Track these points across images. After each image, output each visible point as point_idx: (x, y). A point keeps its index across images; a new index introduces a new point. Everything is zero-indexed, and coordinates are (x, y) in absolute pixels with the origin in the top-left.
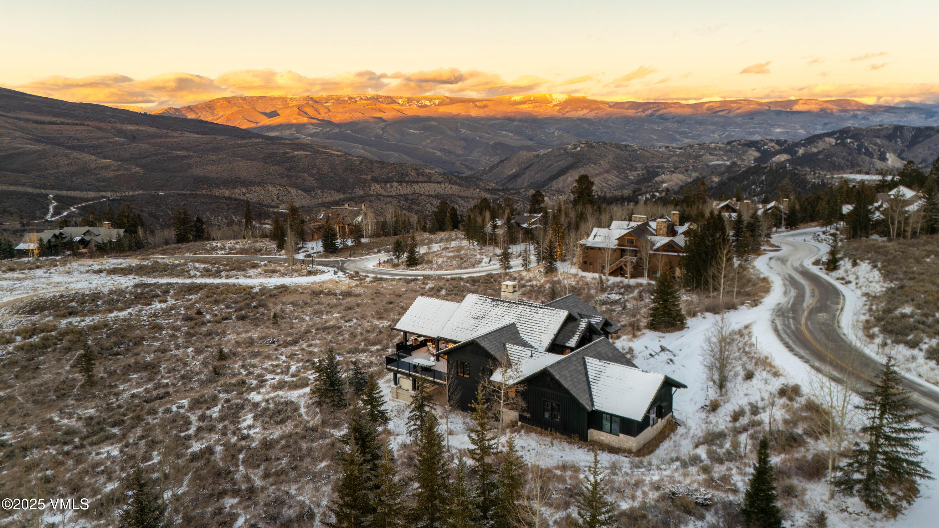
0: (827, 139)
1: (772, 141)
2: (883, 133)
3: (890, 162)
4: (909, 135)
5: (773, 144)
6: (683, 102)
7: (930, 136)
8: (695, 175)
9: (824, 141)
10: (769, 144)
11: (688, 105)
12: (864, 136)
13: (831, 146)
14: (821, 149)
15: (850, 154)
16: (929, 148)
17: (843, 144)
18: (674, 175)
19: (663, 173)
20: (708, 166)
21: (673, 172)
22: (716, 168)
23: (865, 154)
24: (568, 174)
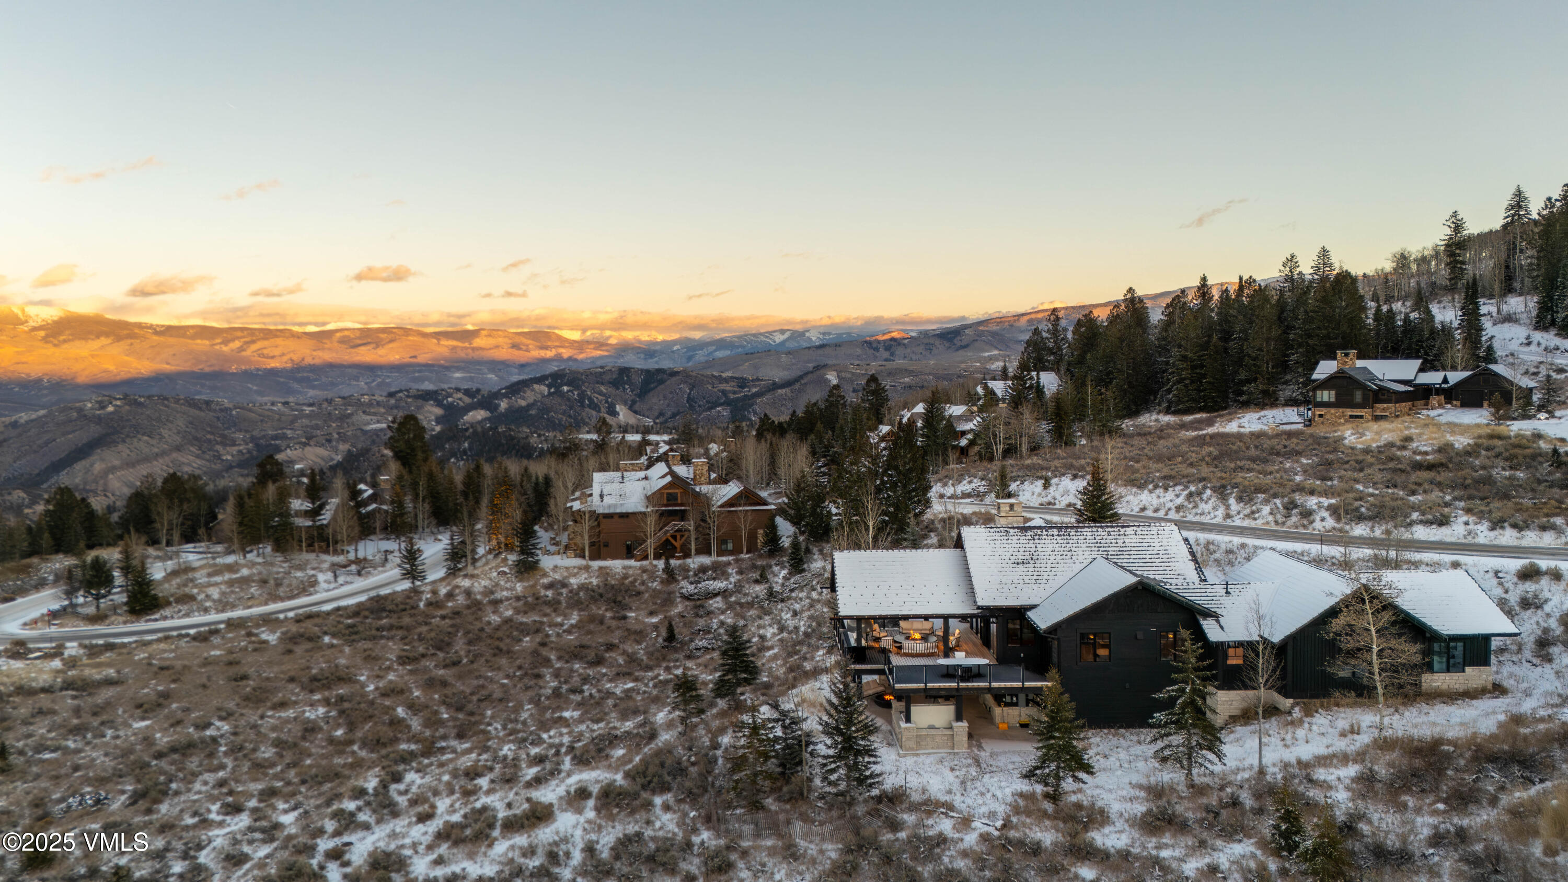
0: (536, 386)
1: (458, 390)
2: (607, 378)
3: (621, 417)
4: (638, 380)
5: (460, 395)
6: (296, 329)
7: (661, 382)
8: (344, 447)
9: (533, 390)
10: (455, 396)
11: (305, 333)
12: (584, 382)
13: (544, 396)
14: (531, 400)
15: (571, 408)
16: (665, 397)
17: (559, 393)
18: (308, 449)
19: (288, 447)
20: (365, 432)
21: (305, 445)
22: (378, 436)
23: (589, 406)
24: (94, 457)
